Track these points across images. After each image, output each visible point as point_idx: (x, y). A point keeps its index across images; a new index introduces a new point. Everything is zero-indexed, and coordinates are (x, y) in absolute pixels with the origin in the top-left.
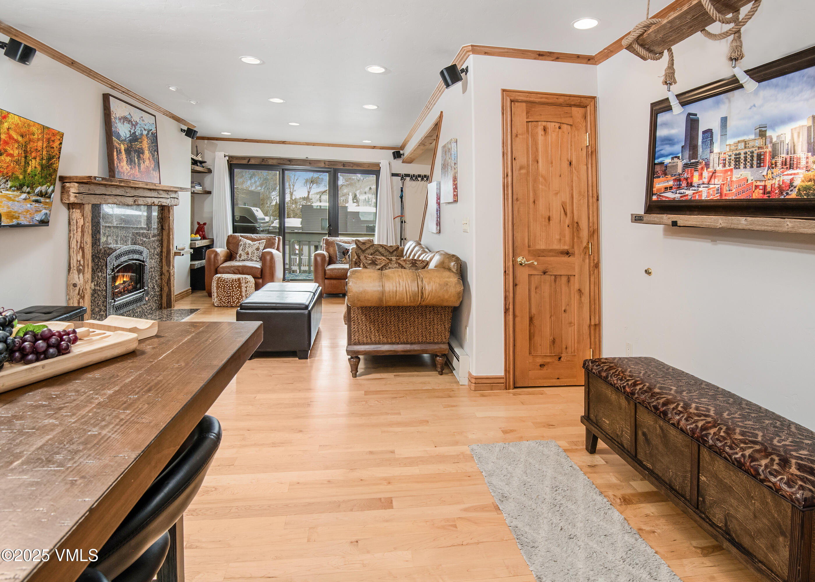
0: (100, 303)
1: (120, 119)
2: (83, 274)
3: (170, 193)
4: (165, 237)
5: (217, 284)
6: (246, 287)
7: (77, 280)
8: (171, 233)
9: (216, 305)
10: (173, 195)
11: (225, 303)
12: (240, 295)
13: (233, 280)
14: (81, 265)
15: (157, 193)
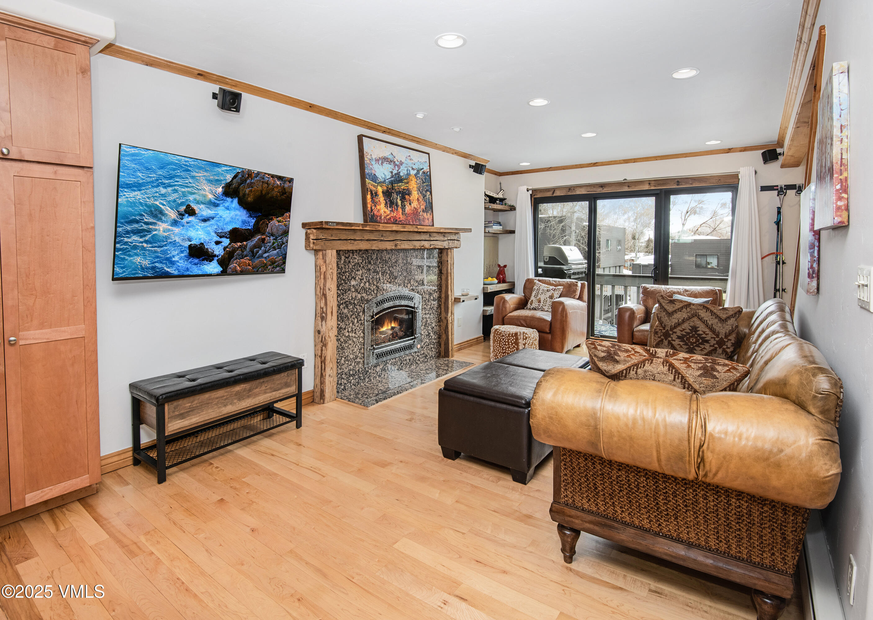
0: (355, 350)
1: (377, 160)
2: (326, 322)
3: (447, 235)
4: (443, 282)
5: (495, 337)
6: (524, 345)
7: (320, 326)
8: (449, 278)
10: (453, 237)
13: (509, 335)
14: (324, 313)
15: (428, 236)
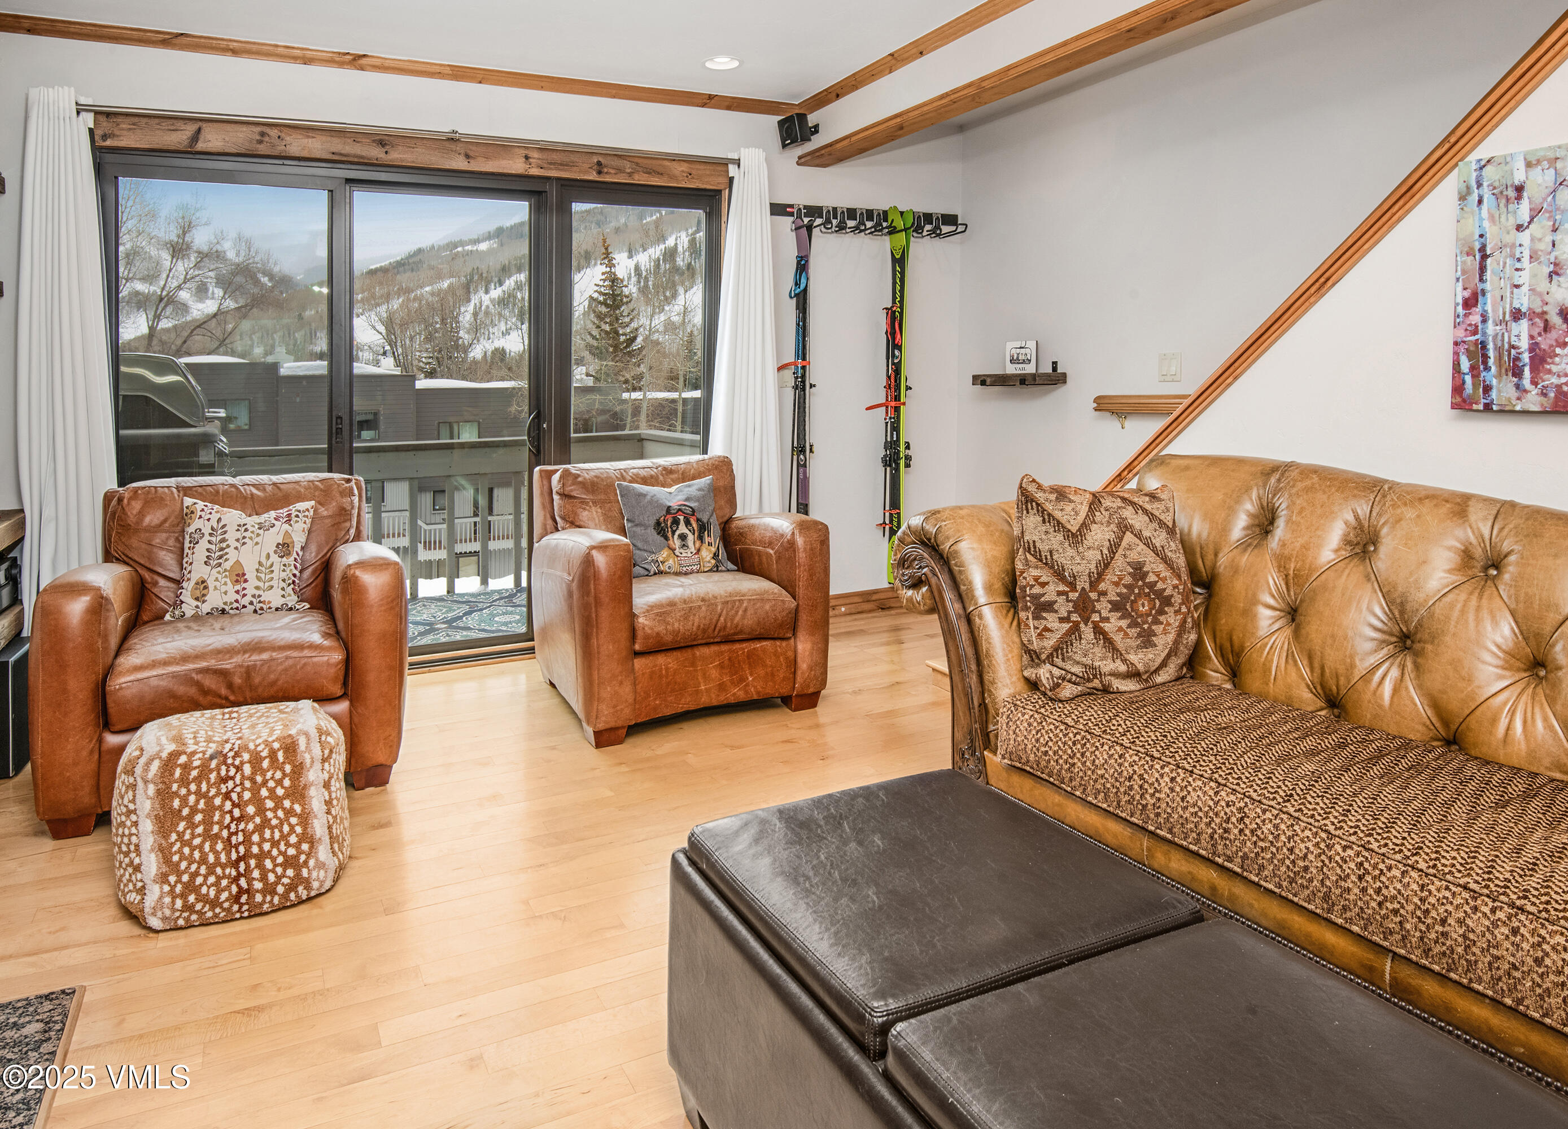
5: (164, 795)
9: (155, 922)
11: (214, 903)
12: (304, 837)
